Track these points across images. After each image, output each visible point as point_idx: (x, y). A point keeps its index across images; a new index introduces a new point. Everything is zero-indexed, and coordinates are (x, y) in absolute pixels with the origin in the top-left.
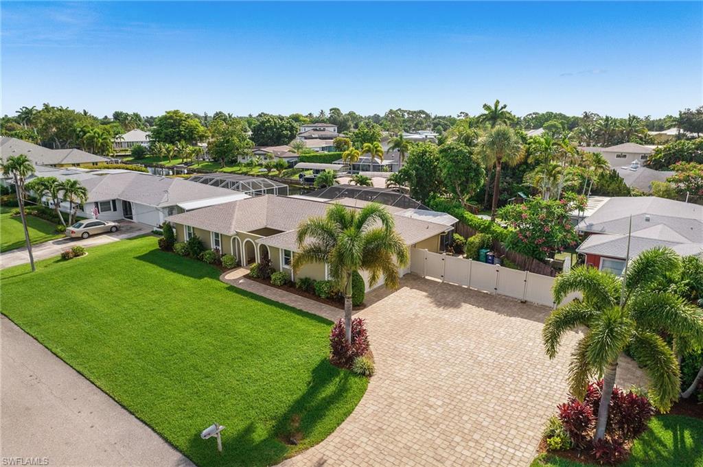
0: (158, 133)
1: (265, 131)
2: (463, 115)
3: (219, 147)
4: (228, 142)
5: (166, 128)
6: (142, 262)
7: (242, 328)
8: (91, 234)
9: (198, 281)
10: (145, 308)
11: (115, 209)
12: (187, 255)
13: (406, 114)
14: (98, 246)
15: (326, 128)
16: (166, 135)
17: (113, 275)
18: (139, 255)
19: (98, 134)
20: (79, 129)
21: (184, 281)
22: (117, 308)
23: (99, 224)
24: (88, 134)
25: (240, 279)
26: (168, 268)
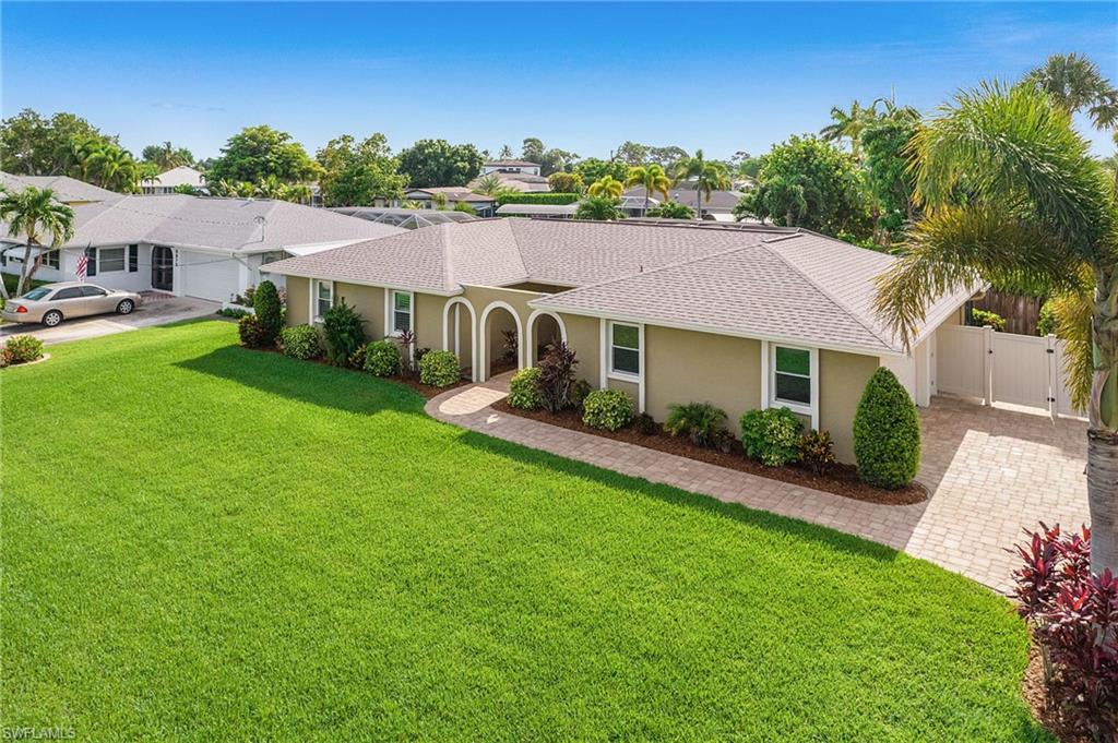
0: (225, 166)
1: (424, 162)
2: (741, 157)
3: (344, 182)
4: (360, 173)
5: (243, 156)
6: (196, 375)
7: (572, 576)
8: (67, 315)
9: (366, 420)
10: (210, 508)
11: (133, 269)
12: (316, 355)
13: (647, 152)
14: (80, 342)
15: (522, 169)
16: (241, 168)
17: (112, 406)
18: (188, 358)
19: (114, 155)
20: (78, 147)
21: (323, 422)
22: (113, 508)
23: (91, 291)
24: (94, 155)
25: (483, 413)
26: (269, 389)
